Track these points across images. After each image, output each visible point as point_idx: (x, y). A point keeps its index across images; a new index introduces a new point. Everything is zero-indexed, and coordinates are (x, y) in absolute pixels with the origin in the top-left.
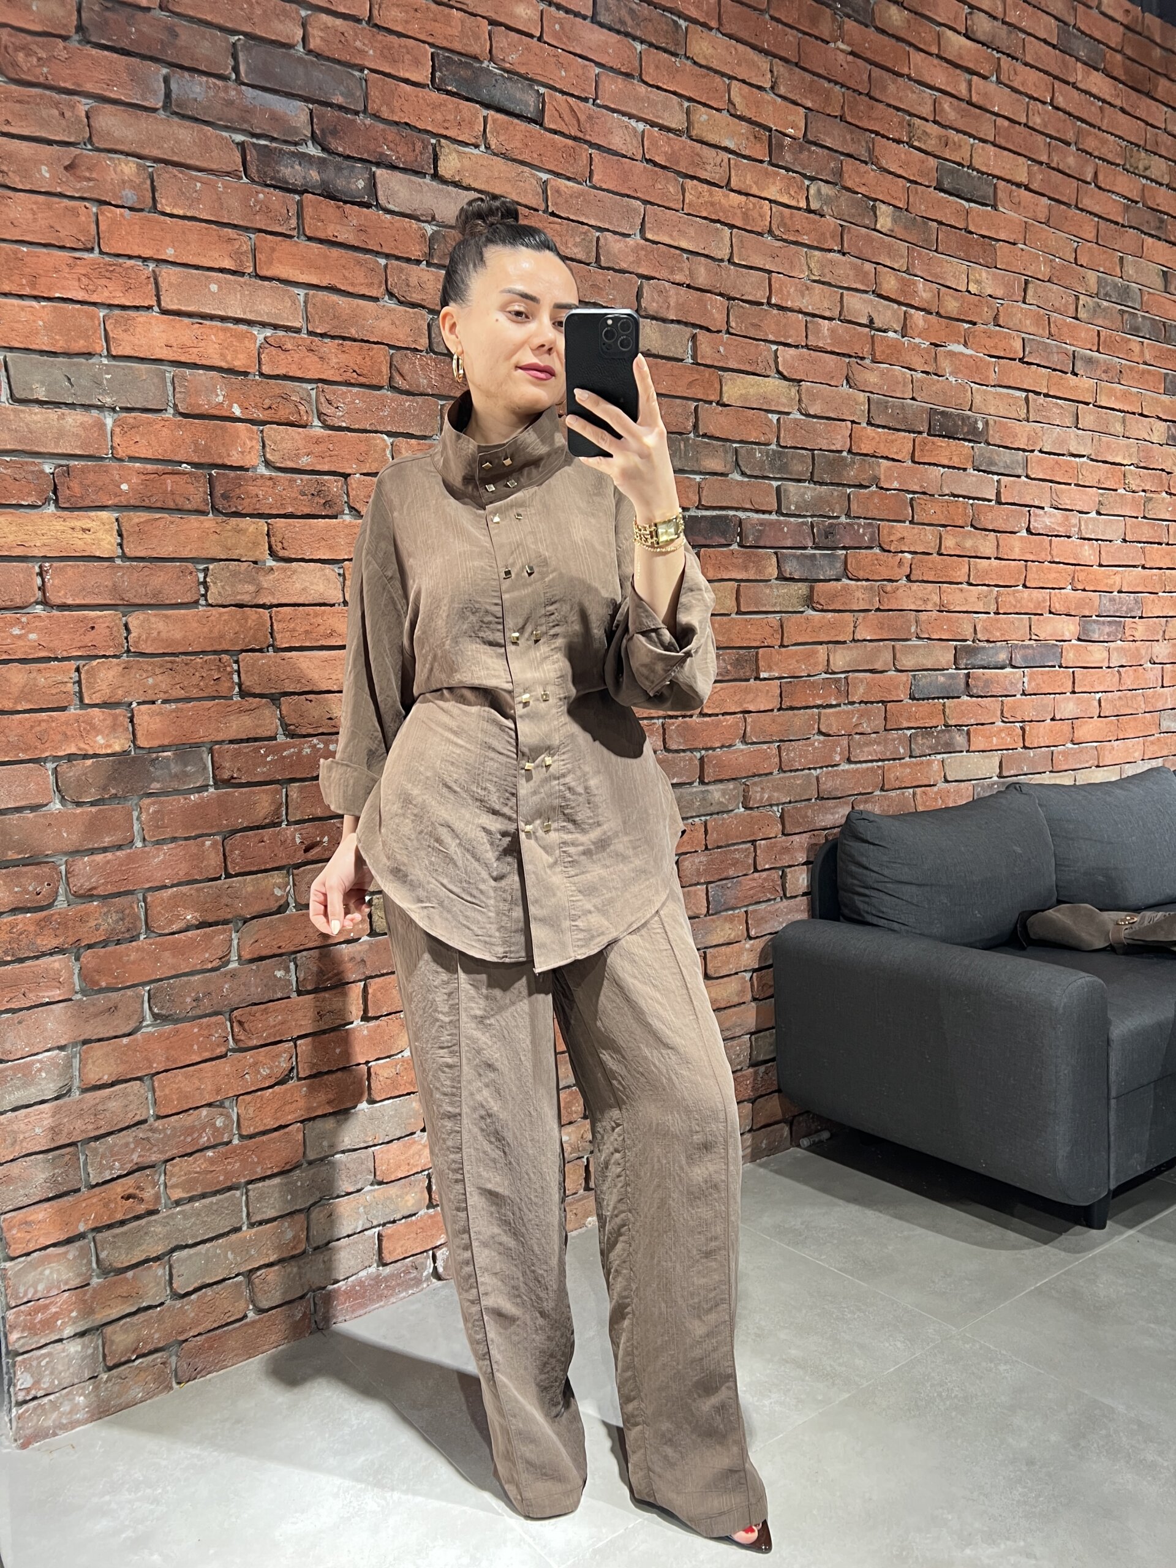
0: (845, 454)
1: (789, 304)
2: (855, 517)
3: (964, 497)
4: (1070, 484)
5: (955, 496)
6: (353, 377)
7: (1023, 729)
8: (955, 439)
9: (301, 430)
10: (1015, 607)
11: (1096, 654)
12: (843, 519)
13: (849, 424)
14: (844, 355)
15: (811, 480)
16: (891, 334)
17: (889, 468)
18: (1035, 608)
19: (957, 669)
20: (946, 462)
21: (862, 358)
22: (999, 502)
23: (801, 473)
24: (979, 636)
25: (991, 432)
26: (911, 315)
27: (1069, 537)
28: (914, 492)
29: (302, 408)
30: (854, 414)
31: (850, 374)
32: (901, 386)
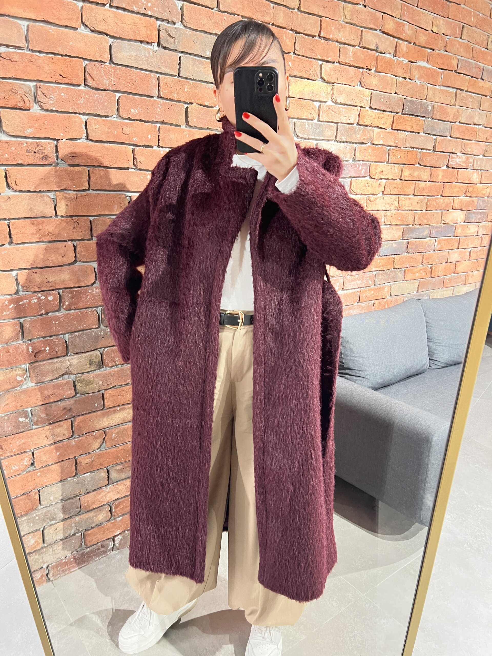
0: (355, 125)
1: (331, 37)
2: (358, 160)
3: (416, 148)
4: (472, 140)
5: (412, 148)
6: (60, 79)
7: (431, 268)
8: (415, 116)
9: (25, 112)
10: (435, 207)
11: (472, 229)
12: (351, 161)
13: (359, 108)
14: (360, 68)
15: (336, 141)
16: (387, 55)
17: (379, 133)
18: (446, 207)
19: (403, 239)
20: (409, 129)
21: (370, 70)
22: (435, 151)
23: (331, 136)
24: (416, 223)
25: (435, 112)
26: (400, 44)
27: (467, 169)
28: (390, 146)
29: (25, 98)
30: (362, 102)
31: (362, 78)
32: (389, 85)
